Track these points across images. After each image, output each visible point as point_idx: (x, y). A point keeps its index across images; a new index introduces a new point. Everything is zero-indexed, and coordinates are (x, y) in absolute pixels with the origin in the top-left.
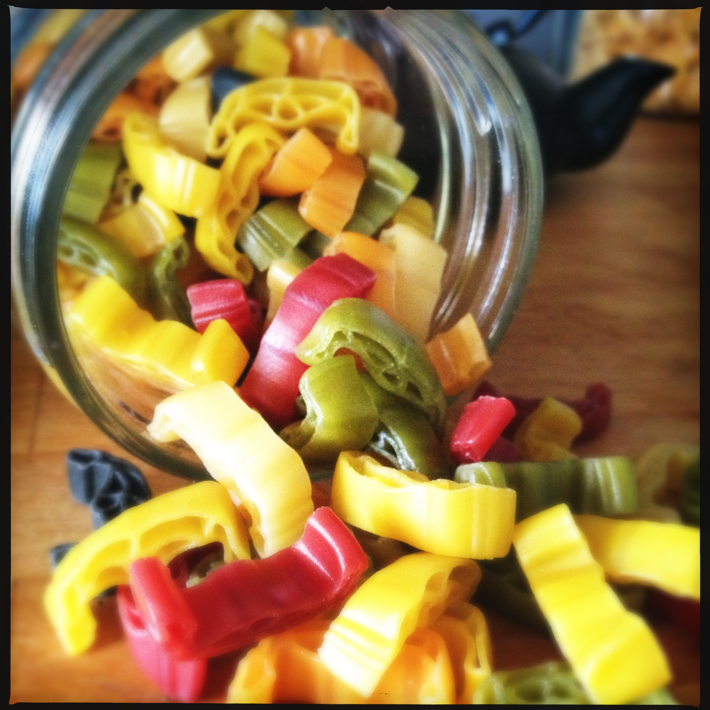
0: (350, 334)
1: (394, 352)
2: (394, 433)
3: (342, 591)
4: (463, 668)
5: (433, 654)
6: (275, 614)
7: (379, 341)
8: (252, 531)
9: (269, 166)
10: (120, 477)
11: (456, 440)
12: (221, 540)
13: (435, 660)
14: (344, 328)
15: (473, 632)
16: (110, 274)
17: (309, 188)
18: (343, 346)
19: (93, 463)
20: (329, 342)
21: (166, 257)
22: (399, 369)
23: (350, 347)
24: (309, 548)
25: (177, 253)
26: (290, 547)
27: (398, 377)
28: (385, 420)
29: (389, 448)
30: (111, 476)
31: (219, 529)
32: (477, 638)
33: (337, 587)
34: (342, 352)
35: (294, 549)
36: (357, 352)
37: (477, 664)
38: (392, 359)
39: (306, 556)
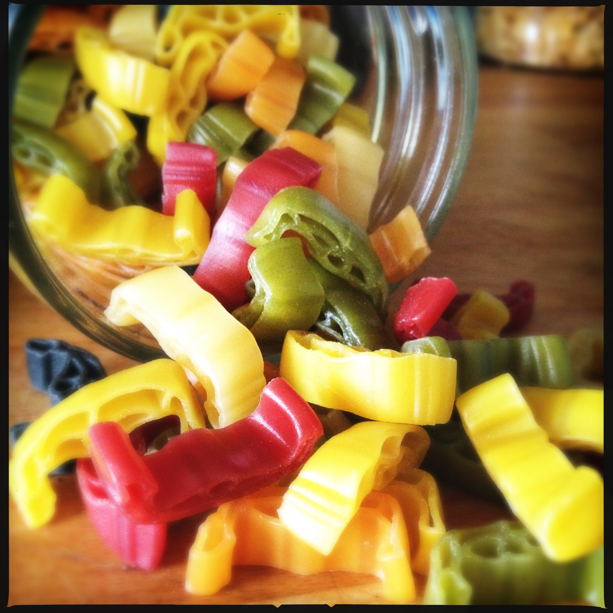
0: (296, 216)
1: (339, 235)
2: (340, 312)
3: (298, 457)
4: (418, 527)
5: (389, 516)
6: (235, 478)
7: (324, 224)
8: (206, 405)
9: (215, 68)
10: (78, 364)
11: (401, 318)
12: (177, 413)
13: (391, 521)
14: (291, 211)
15: (425, 495)
16: (65, 174)
17: (253, 89)
18: (289, 229)
19: (51, 351)
20: (277, 224)
21: (118, 159)
22: (344, 251)
23: (296, 229)
24: (264, 418)
25: (128, 156)
26: (246, 419)
27: (343, 260)
28: (331, 301)
29: (336, 327)
30: (68, 362)
31: (175, 401)
32: (429, 499)
33: (293, 453)
34: (289, 234)
35: (250, 420)
36: (304, 235)
37: (431, 523)
38: (338, 242)
39: (262, 425)
